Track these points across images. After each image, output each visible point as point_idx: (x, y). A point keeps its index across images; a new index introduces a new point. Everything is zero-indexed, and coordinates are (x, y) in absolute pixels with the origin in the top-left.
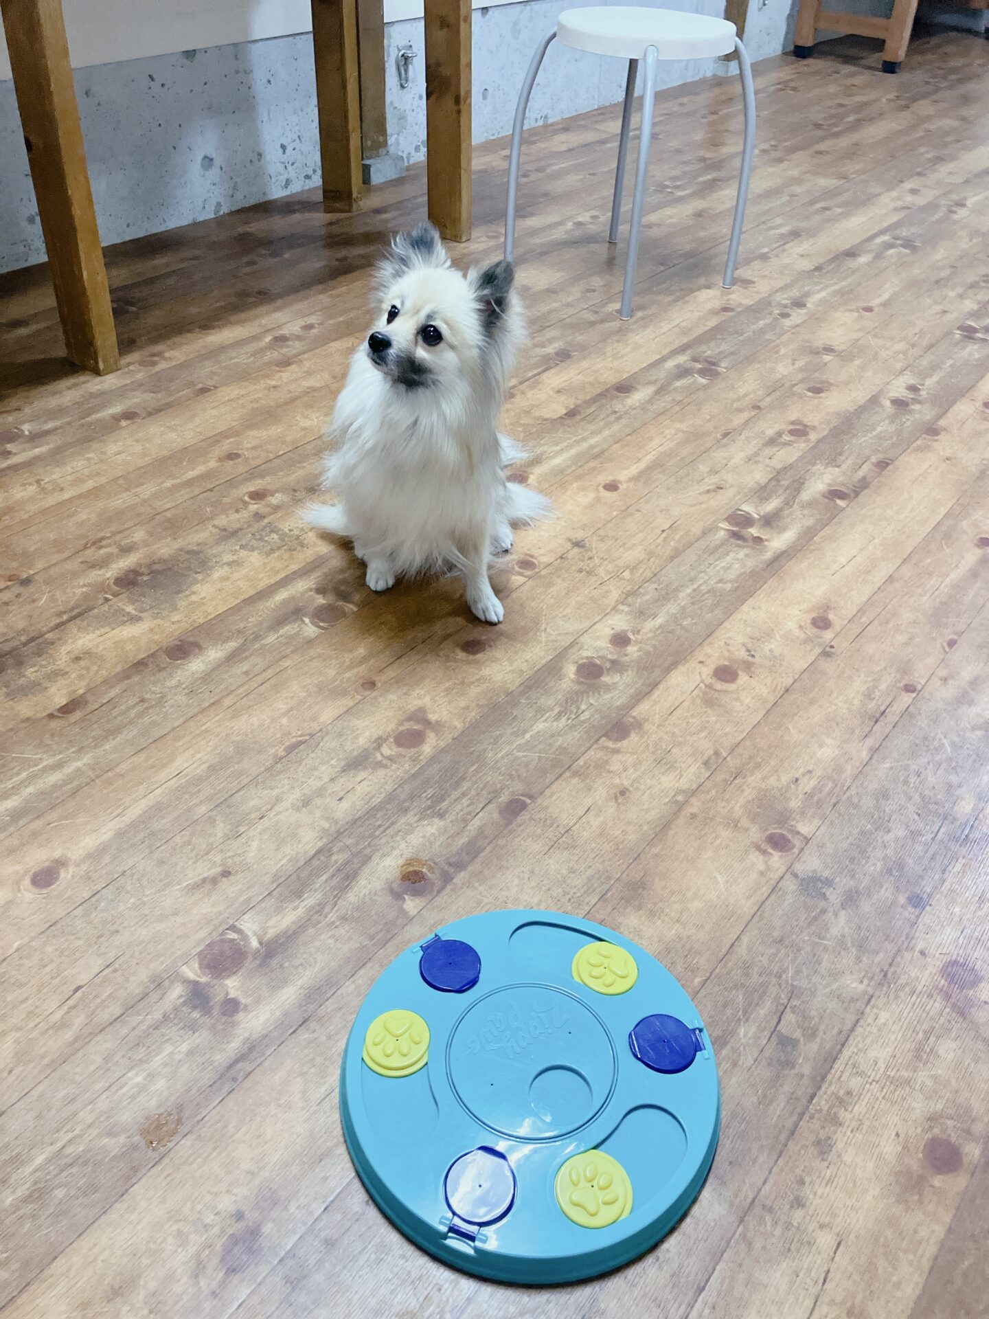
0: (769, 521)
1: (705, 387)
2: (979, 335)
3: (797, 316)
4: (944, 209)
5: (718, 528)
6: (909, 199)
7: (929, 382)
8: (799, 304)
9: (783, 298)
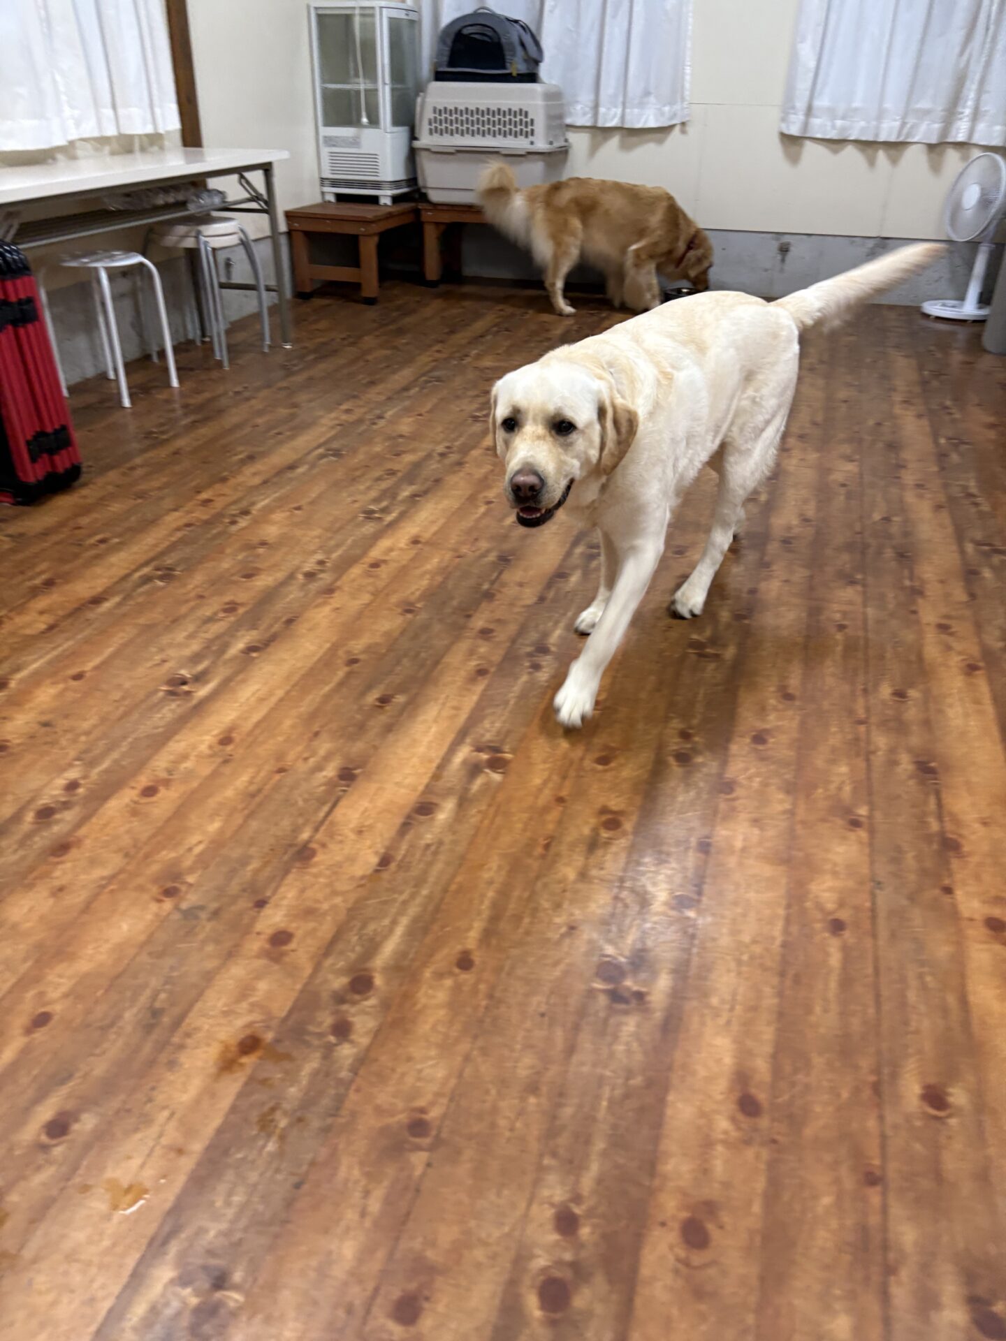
0: (199, 678)
1: (163, 588)
2: (377, 515)
3: (243, 522)
4: (368, 423)
5: (157, 691)
6: (344, 417)
7: (334, 556)
8: (246, 512)
9: (234, 510)
